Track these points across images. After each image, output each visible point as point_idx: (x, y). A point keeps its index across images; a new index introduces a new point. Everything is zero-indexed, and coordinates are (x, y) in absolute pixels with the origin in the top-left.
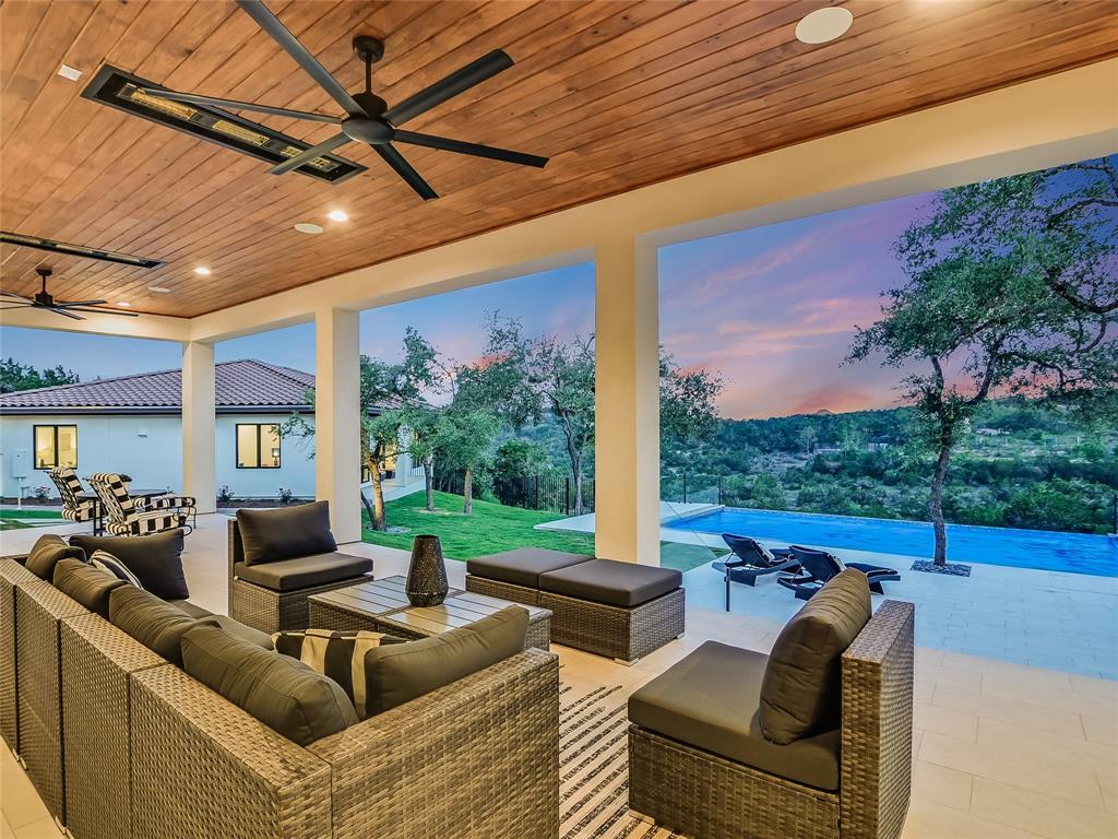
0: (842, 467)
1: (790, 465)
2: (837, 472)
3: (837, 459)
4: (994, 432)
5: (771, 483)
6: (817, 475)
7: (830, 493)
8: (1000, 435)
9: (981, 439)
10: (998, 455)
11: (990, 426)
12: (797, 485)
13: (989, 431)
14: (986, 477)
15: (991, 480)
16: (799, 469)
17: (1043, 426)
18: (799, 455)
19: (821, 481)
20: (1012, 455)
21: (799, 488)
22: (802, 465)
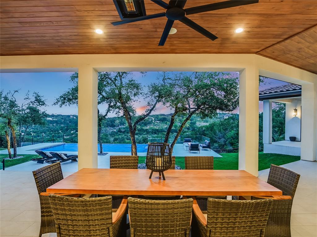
0: (125, 131)
1: (112, 131)
2: (124, 132)
3: (124, 129)
4: (159, 122)
5: (107, 135)
6: (119, 133)
7: (122, 138)
8: (160, 123)
9: (156, 123)
10: (159, 127)
11: (158, 120)
12: (113, 136)
13: (158, 122)
14: (156, 132)
15: (157, 133)
16: (114, 132)
17: (167, 121)
18: (115, 128)
19: (120, 135)
20: (161, 127)
21: (114, 137)
22: (115, 130)
